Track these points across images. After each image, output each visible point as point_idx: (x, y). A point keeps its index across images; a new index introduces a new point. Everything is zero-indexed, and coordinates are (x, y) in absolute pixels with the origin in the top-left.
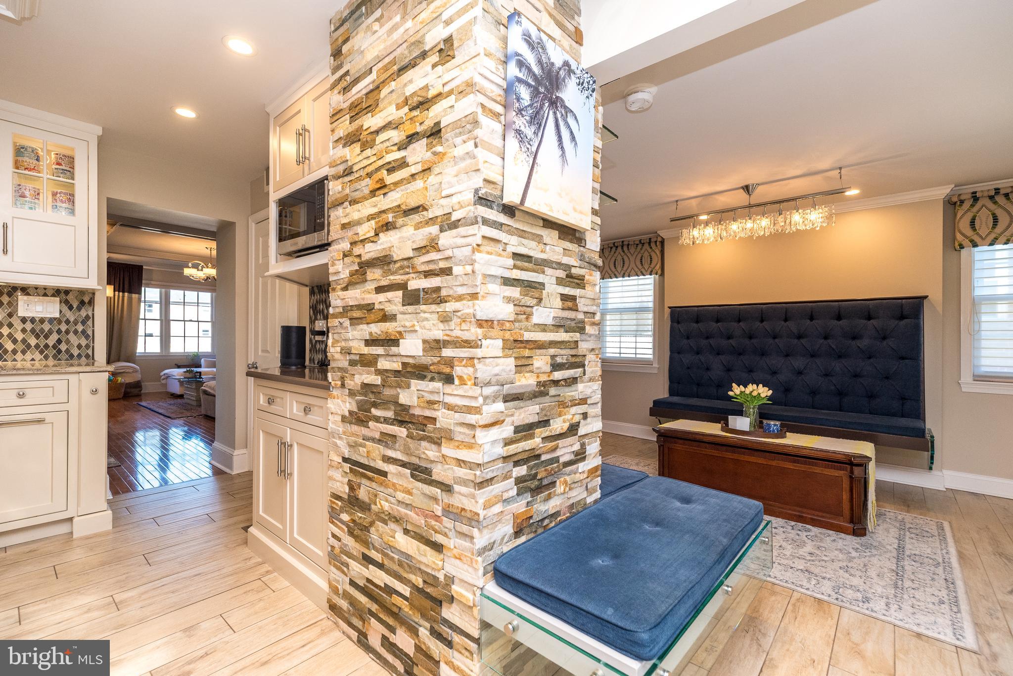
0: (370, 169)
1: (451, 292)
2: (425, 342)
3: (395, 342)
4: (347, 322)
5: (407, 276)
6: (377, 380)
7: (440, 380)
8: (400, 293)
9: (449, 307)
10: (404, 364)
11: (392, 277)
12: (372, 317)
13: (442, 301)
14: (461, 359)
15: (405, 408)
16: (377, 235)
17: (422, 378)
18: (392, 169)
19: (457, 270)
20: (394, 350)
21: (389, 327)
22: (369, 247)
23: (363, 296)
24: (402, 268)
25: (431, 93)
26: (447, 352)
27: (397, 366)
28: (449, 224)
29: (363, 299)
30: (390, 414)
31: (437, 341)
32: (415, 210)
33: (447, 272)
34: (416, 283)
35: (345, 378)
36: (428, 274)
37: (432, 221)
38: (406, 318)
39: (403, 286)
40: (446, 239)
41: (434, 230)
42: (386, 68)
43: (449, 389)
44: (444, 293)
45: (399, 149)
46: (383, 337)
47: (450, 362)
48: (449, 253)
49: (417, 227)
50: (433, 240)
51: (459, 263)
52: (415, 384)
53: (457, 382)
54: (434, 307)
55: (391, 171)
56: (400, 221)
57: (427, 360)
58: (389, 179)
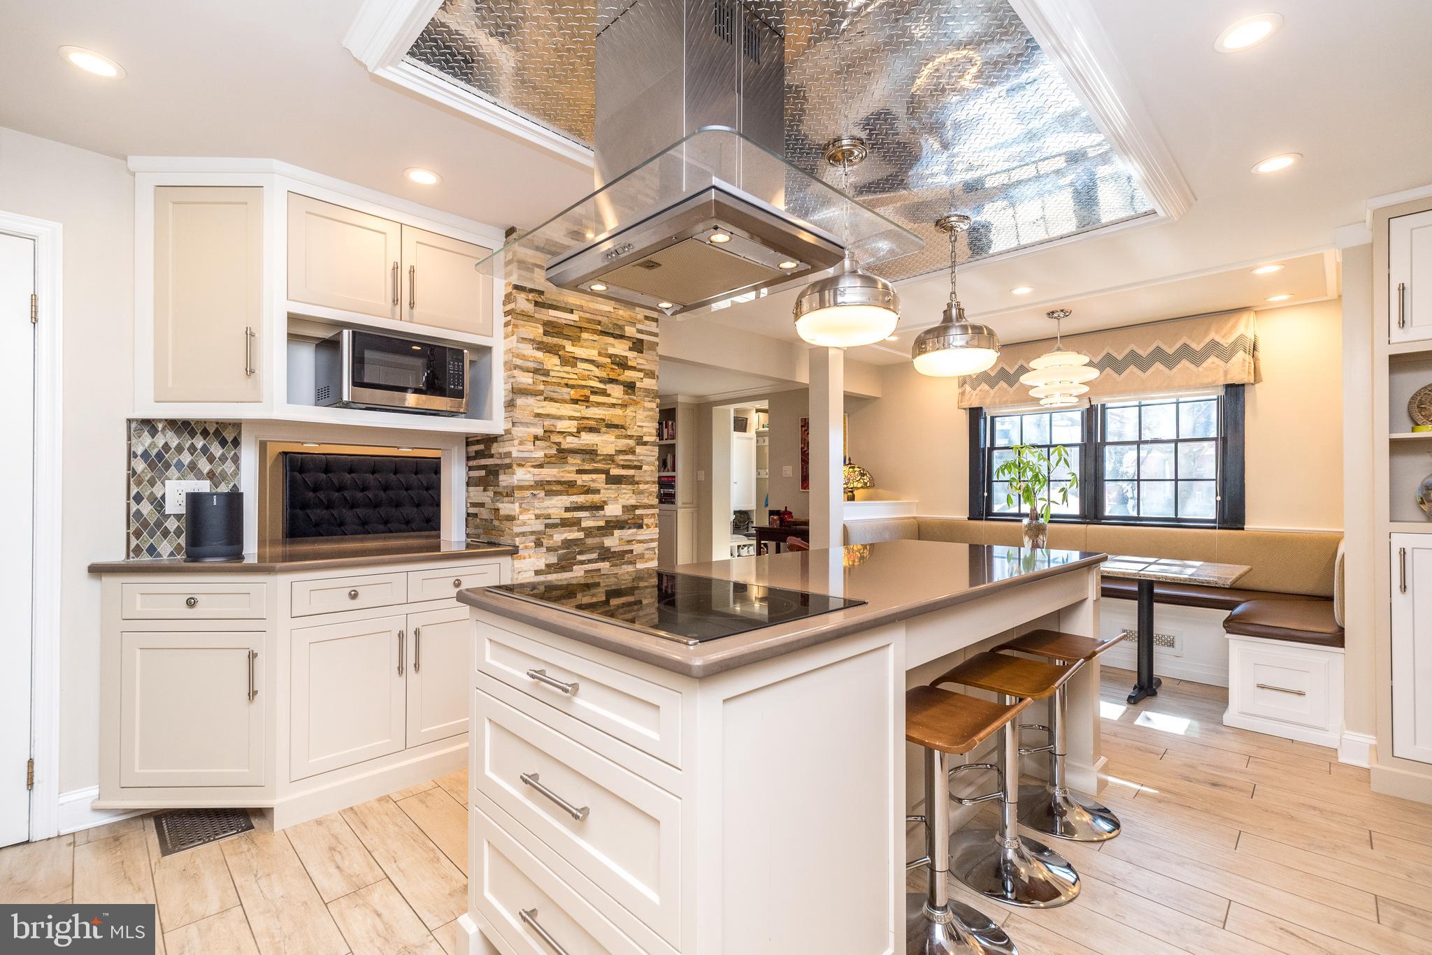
0: (571, 382)
1: (642, 479)
2: (623, 507)
3: (601, 508)
4: (542, 494)
5: (609, 466)
6: (581, 535)
7: (634, 528)
8: (604, 476)
9: (642, 487)
10: (607, 522)
11: (595, 465)
12: (575, 490)
13: (637, 483)
14: (648, 515)
15: (608, 549)
16: (579, 432)
17: (622, 528)
18: (595, 392)
19: (645, 467)
20: (601, 512)
21: (596, 498)
22: (570, 439)
23: (561, 474)
24: (604, 460)
25: (630, 363)
26: (638, 512)
27: (602, 523)
28: (640, 441)
29: (563, 477)
30: (594, 556)
31: (632, 506)
32: (616, 426)
33: (640, 468)
34: (615, 471)
35: (542, 540)
36: (624, 467)
37: (630, 437)
38: (607, 492)
39: (607, 472)
40: (639, 449)
41: (631, 443)
42: (589, 321)
43: (641, 531)
44: (637, 479)
45: (600, 382)
46: (588, 505)
47: (641, 517)
48: (641, 458)
49: (618, 437)
50: (631, 448)
51: (648, 464)
52: (617, 533)
53: (644, 527)
54: (630, 487)
55: (593, 393)
56: (604, 429)
57: (626, 517)
58: (593, 398)
